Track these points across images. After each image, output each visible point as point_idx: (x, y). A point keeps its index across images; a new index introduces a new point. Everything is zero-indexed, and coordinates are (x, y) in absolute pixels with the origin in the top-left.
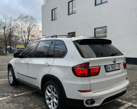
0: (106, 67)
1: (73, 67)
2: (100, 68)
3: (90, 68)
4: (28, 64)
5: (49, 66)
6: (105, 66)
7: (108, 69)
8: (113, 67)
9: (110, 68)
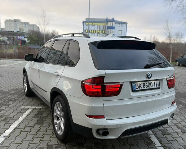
0: (134, 85)
1: (83, 81)
2: (121, 86)
3: (105, 84)
4: (39, 70)
5: (58, 75)
6: (131, 83)
7: (137, 87)
8: (146, 85)
9: (140, 86)
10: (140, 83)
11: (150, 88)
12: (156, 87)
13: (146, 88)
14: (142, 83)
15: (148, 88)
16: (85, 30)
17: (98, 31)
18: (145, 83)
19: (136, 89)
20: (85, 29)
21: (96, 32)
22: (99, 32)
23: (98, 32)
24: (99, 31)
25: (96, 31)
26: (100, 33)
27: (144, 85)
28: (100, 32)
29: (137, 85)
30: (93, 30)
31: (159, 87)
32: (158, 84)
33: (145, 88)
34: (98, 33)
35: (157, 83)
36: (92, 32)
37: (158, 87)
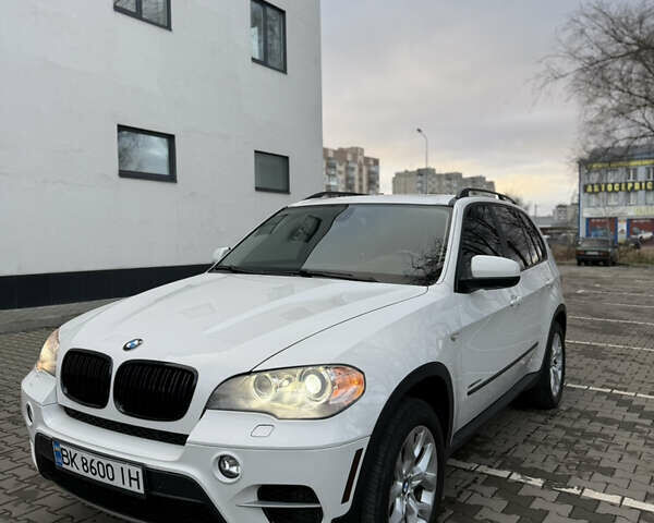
16: (585, 187)
17: (630, 185)
20: (587, 182)
21: (623, 188)
22: (633, 188)
23: (629, 188)
24: (633, 183)
25: (623, 185)
26: (636, 191)
28: (637, 186)
30: (613, 184)
34: (628, 192)
36: (610, 188)
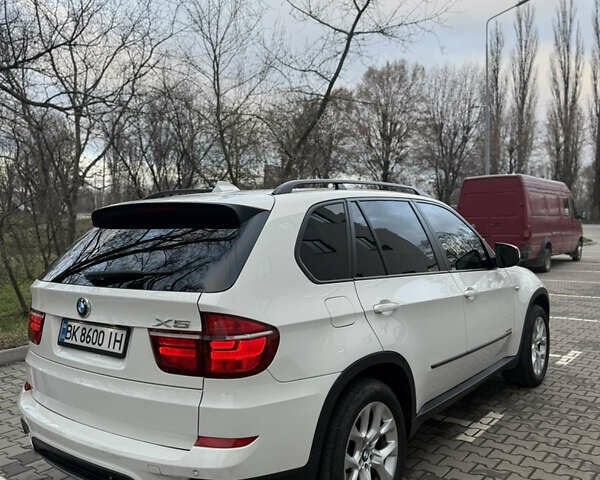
0: (64, 326)
7: (69, 335)
8: (88, 336)
9: (74, 333)
10: (77, 325)
11: (96, 346)
12: (111, 349)
13: (84, 344)
14: (82, 326)
15: (90, 345)
18: (88, 327)
19: (66, 341)
27: (83, 334)
29: (69, 329)
31: (121, 352)
32: (120, 342)
33: (94, 347)
35: (118, 338)
37: (116, 350)
